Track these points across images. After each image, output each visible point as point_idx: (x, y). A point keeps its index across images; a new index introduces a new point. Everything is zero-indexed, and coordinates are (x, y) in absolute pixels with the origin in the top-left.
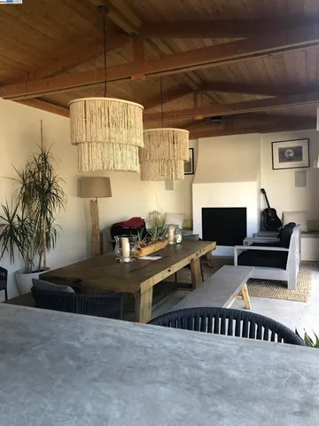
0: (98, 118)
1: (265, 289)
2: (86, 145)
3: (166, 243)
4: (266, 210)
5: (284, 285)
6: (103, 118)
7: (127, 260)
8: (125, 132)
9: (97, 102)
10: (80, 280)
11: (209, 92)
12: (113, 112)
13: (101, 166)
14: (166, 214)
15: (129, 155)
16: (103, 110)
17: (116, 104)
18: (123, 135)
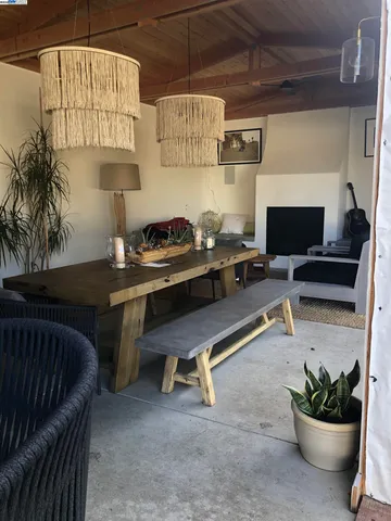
0: (77, 76)
1: (325, 311)
2: (63, 114)
3: (187, 247)
4: (352, 212)
5: (350, 307)
6: (84, 76)
7: (122, 266)
8: (114, 95)
9: (74, 53)
10: (45, 287)
11: (274, 49)
12: (98, 67)
13: (82, 140)
14: (224, 215)
15: (120, 127)
16: (83, 66)
17: (102, 57)
18: (110, 100)
